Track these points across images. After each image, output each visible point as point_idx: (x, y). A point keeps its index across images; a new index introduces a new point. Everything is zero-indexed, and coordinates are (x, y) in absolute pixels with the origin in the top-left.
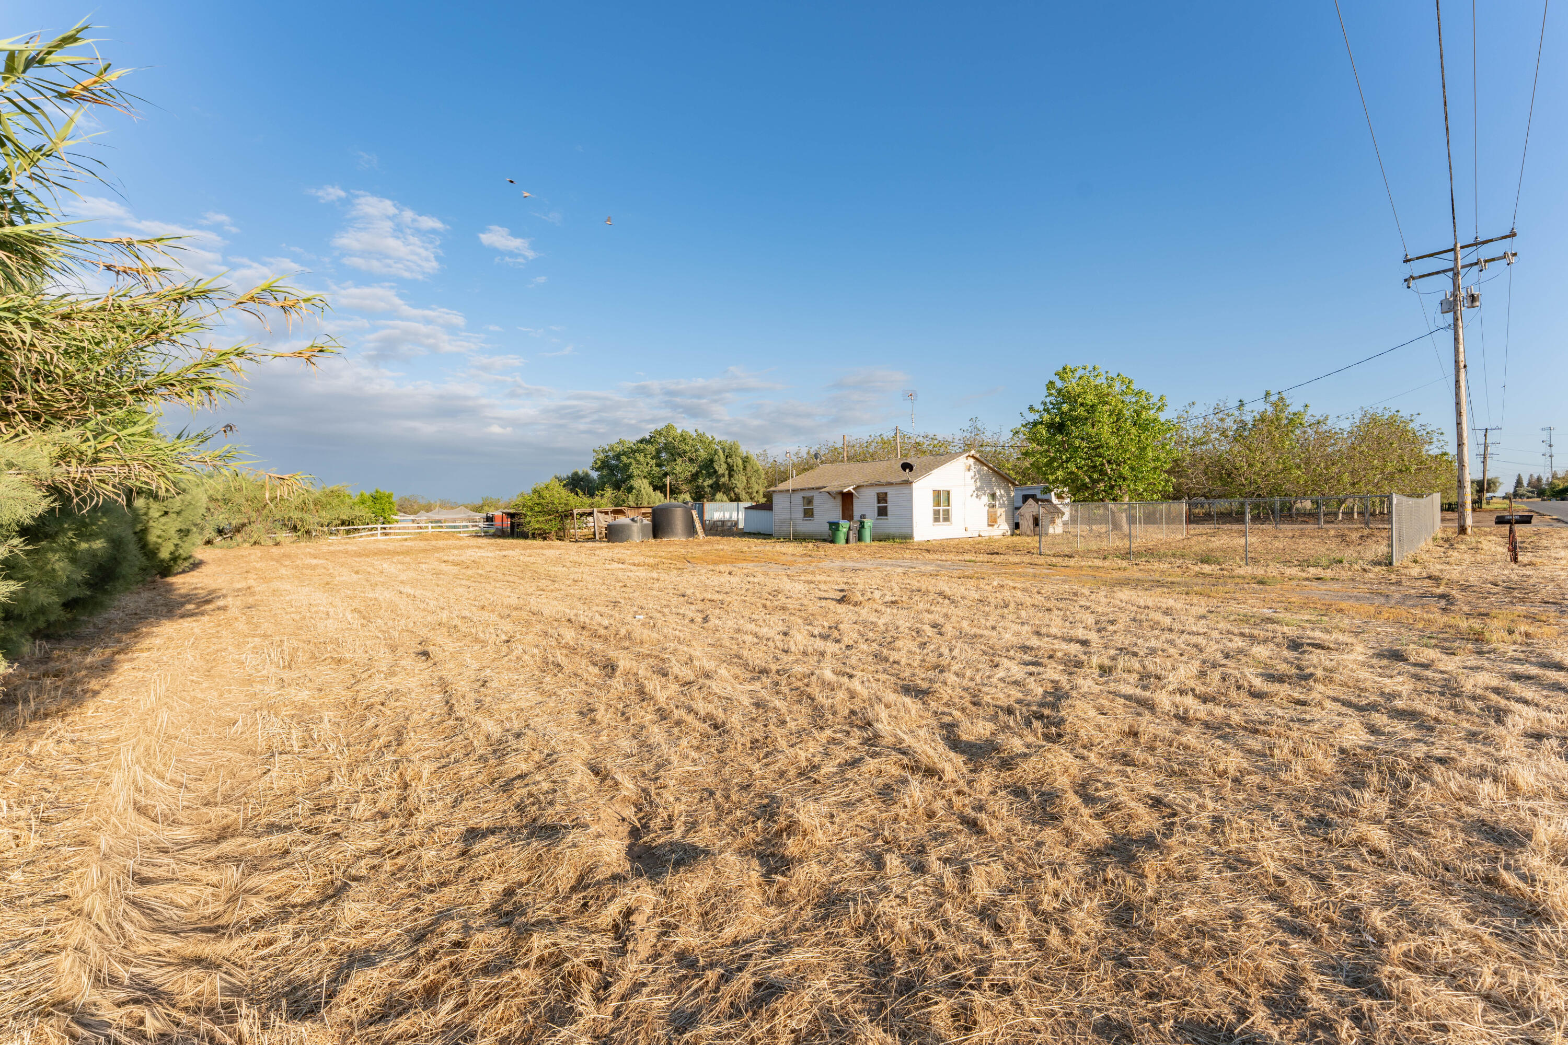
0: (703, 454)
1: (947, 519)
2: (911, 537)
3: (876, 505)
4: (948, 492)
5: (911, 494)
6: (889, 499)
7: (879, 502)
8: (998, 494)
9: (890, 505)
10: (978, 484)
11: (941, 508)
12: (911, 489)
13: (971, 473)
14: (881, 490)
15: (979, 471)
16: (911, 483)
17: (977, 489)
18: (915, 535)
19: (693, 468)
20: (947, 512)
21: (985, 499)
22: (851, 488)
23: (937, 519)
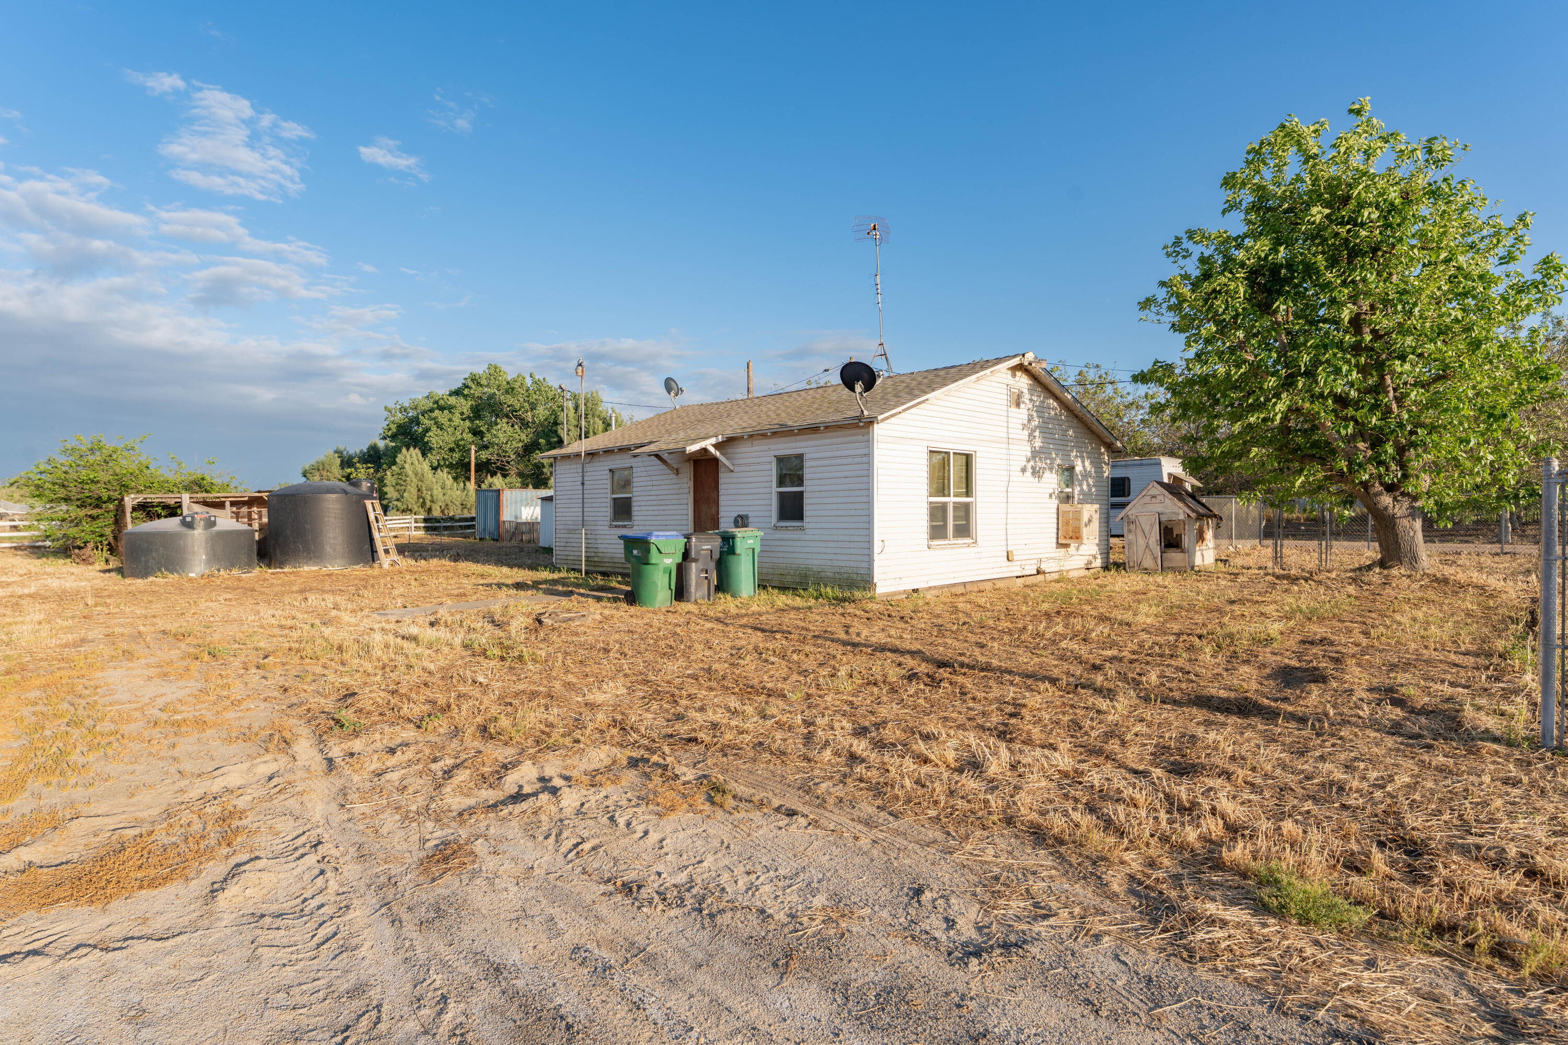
0: (542, 412)
1: (964, 530)
2: (866, 582)
3: (775, 489)
4: (968, 459)
5: (868, 457)
6: (808, 474)
7: (781, 482)
8: (1079, 468)
9: (812, 490)
10: (1038, 443)
11: (951, 500)
12: (868, 444)
13: (1022, 414)
14: (788, 447)
15: (1041, 410)
16: (871, 422)
17: (1035, 454)
18: (877, 578)
19: (525, 437)
20: (965, 511)
21: (1052, 481)
22: (708, 444)
23: (937, 531)
